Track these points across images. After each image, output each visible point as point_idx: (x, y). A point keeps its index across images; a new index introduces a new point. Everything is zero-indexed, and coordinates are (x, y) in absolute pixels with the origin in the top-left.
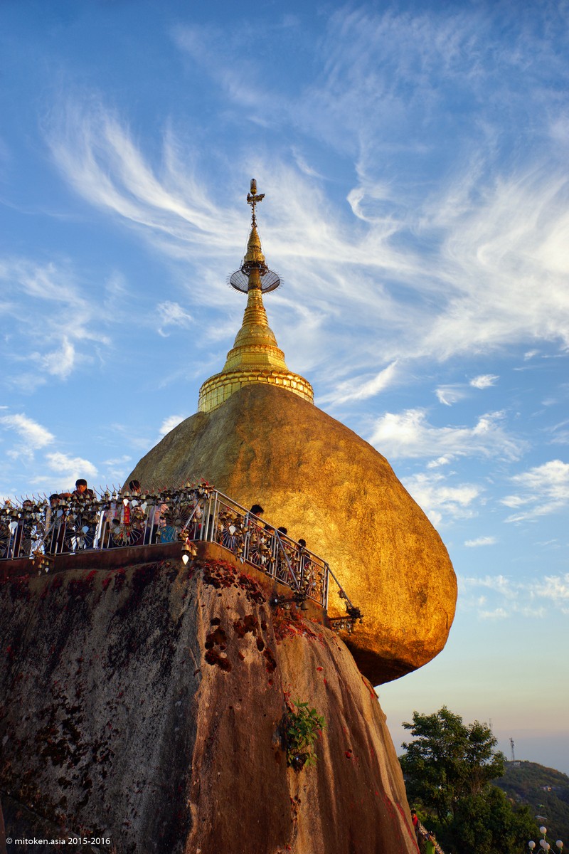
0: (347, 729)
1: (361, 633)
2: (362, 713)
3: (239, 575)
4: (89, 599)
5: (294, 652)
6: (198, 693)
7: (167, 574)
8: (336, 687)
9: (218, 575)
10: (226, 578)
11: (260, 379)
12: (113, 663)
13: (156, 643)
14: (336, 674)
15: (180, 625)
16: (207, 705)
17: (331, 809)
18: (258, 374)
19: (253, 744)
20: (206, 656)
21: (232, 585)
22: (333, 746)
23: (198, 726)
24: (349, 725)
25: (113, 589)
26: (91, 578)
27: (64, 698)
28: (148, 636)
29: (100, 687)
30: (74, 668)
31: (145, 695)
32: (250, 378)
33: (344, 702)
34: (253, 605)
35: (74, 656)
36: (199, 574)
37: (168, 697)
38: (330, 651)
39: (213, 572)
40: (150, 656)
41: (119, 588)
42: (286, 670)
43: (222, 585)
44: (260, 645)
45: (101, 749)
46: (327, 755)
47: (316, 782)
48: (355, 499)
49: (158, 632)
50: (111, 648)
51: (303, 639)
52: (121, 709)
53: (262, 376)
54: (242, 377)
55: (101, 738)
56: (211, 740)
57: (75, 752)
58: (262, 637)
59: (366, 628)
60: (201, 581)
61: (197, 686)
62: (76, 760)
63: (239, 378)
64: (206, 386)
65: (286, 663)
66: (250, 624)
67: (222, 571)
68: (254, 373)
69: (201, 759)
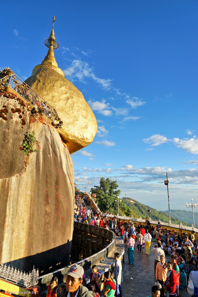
0: (51, 150)
2: (59, 149)
3: (17, 97)
5: (37, 126)
8: (49, 137)
9: (9, 95)
10: (12, 97)
14: (50, 135)
17: (40, 168)
18: (48, 66)
19: (11, 142)
21: (14, 99)
24: (52, 149)
33: (51, 142)
34: (20, 106)
36: (3, 94)
38: (50, 129)
39: (7, 94)
43: (10, 98)
44: (20, 117)
46: (41, 153)
47: (35, 159)
51: (41, 124)
58: (22, 115)
66: (18, 111)
67: (11, 95)
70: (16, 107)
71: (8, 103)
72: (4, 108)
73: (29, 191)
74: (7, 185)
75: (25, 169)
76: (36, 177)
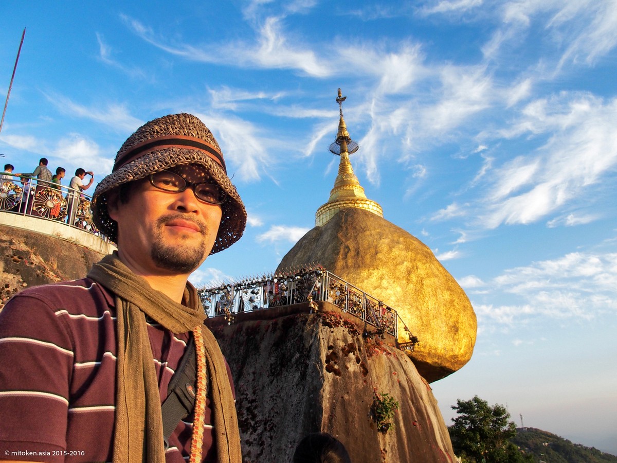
0: (413, 409)
1: (419, 352)
2: (422, 399)
3: (343, 320)
4: (258, 337)
5: (379, 364)
6: (322, 389)
7: (301, 321)
8: (405, 383)
9: (331, 320)
10: (336, 322)
11: (350, 205)
12: (273, 374)
13: (297, 361)
14: (405, 376)
15: (310, 350)
16: (328, 396)
17: (406, 456)
18: (349, 202)
19: (356, 418)
20: (326, 367)
21: (340, 326)
22: (405, 419)
23: (324, 408)
24: (414, 406)
25: (271, 331)
26: (258, 326)
27: (247, 395)
28: (292, 357)
29: (266, 388)
30: (251, 377)
31: (292, 392)
32: (344, 205)
33: (410, 392)
34: (352, 337)
35: (251, 370)
36: (320, 320)
37: (306, 392)
38: (400, 363)
39: (328, 318)
40: (294, 369)
41: (274, 330)
42: (374, 375)
43: (333, 326)
44: (358, 360)
45: (269, 423)
46: (402, 424)
47: (396, 440)
48: (411, 272)
49: (297, 355)
50: (271, 365)
51: (384, 356)
52: (279, 400)
53: (351, 203)
54: (339, 204)
55: (269, 417)
56: (332, 417)
57: (254, 425)
58: (359, 356)
59: (422, 348)
60: (321, 325)
61: (321, 385)
62: (255, 430)
63: (338, 205)
64: (319, 211)
65: (374, 370)
66: (351, 348)
67: (333, 318)
68: (346, 202)
69: (326, 428)
70: (347, 341)
71: (334, 337)
72: (331, 351)
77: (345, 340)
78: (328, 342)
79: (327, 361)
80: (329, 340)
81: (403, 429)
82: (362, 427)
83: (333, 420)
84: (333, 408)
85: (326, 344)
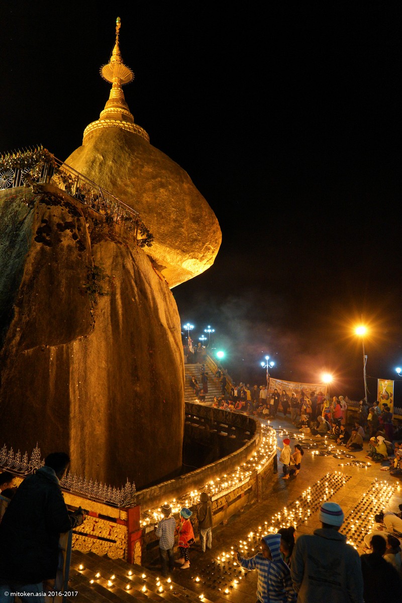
0: (136, 288)
3: (65, 201)
5: (105, 248)
8: (130, 267)
9: (50, 199)
10: (55, 201)
14: (132, 262)
15: (23, 223)
16: (33, 261)
17: (118, 322)
19: (63, 283)
20: (36, 238)
21: (59, 205)
22: (123, 293)
23: (25, 270)
33: (135, 275)
34: (72, 217)
38: (130, 251)
43: (51, 204)
44: (74, 237)
46: (118, 296)
47: (109, 309)
51: (113, 243)
56: (34, 278)
58: (77, 233)
61: (28, 252)
66: (70, 226)
67: (53, 197)
69: (26, 287)
70: (65, 219)
71: (50, 213)
72: (44, 224)
73: (104, 362)
74: (65, 356)
75: (94, 326)
76: (113, 339)
77: (63, 219)
78: (43, 217)
79: (37, 233)
80: (44, 215)
81: (119, 302)
82: (70, 292)
83: (35, 281)
84: (36, 272)
85: (40, 218)
